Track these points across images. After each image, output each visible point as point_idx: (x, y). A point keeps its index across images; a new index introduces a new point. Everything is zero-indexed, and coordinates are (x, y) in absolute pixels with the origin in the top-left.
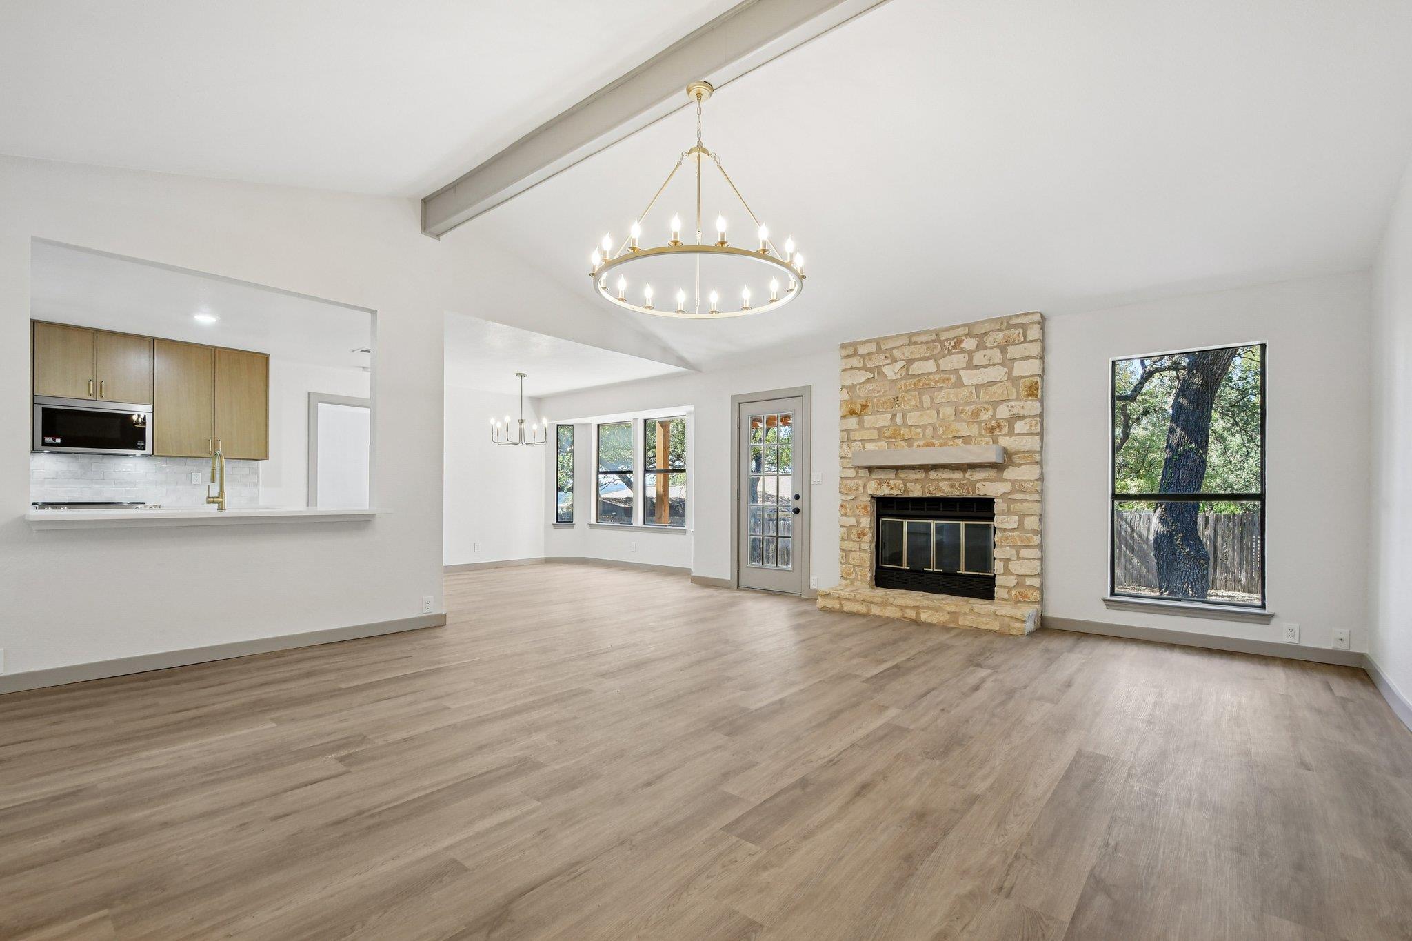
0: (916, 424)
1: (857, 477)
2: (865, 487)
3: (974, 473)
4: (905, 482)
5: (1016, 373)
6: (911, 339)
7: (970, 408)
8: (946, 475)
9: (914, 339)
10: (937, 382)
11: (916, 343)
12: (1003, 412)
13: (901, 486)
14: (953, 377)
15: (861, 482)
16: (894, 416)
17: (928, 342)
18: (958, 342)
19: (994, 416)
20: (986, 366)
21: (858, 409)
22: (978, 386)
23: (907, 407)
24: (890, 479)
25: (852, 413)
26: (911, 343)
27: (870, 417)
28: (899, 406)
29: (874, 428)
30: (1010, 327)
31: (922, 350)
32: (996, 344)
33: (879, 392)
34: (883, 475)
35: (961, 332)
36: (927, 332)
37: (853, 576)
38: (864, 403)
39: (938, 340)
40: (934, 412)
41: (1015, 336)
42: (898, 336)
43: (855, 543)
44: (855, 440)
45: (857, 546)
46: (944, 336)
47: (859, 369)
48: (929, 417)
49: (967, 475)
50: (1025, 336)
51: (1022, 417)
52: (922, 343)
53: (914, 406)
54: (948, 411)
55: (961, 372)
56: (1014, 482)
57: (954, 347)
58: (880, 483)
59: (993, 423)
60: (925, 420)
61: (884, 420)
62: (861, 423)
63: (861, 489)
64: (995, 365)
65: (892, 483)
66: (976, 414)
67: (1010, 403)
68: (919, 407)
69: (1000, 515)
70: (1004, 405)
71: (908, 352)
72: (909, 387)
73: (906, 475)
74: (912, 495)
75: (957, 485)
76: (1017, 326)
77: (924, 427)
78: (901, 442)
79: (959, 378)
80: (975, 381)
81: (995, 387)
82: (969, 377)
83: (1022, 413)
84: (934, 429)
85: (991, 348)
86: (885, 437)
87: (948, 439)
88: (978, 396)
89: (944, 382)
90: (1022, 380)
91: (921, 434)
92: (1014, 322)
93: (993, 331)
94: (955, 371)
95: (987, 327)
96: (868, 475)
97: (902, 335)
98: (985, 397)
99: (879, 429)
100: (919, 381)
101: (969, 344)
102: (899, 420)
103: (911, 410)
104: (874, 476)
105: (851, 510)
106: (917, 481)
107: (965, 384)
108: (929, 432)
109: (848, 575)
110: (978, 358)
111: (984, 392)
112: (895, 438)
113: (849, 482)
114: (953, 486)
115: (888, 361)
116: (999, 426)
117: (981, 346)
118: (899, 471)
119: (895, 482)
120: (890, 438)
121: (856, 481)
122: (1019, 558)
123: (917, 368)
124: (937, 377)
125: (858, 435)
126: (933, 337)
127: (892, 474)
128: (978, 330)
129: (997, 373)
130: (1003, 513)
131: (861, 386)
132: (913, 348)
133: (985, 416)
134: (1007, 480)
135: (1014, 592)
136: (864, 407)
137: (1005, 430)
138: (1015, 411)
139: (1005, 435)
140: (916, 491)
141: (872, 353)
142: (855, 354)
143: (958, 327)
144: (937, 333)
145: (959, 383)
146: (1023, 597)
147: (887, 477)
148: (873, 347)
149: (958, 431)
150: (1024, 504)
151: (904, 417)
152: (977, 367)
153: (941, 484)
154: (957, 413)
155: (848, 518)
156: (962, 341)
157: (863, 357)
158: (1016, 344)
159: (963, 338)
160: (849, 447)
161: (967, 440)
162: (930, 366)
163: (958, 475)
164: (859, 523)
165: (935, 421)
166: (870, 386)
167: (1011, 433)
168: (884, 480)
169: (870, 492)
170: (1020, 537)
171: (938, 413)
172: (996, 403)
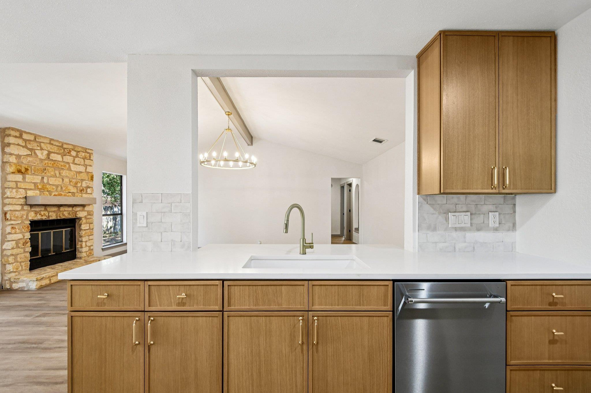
0: (53, 184)
1: (22, 209)
2: (27, 215)
3: (76, 208)
4: (49, 212)
5: (88, 170)
6: (51, 141)
7: (74, 181)
8: (67, 209)
9: (52, 142)
10: (62, 166)
11: (52, 144)
12: (84, 185)
13: (47, 214)
14: (67, 166)
15: (24, 213)
16: (43, 178)
17: (57, 146)
18: (69, 152)
19: (81, 186)
20: (79, 165)
21: (23, 170)
22: (77, 172)
23: (49, 175)
24: (41, 211)
25: (19, 171)
26: (50, 143)
27: (29, 176)
28: (45, 173)
29: (31, 182)
30: (86, 152)
31: (55, 149)
32: (82, 157)
33: (34, 163)
34: (38, 209)
35: (71, 147)
36: (57, 141)
37: (20, 269)
38: (27, 167)
39: (62, 146)
40: (61, 180)
41: (87, 156)
42: (45, 137)
43: (20, 249)
44: (20, 188)
45: (22, 250)
46: (65, 146)
47: (23, 147)
48: (58, 182)
49: (74, 209)
50: (90, 157)
51: (89, 187)
52: (55, 145)
53: (52, 175)
54: (66, 180)
55: (71, 164)
56: (88, 211)
57: (68, 153)
58: (36, 213)
59: (82, 188)
60: (57, 183)
61: (37, 179)
62: (24, 178)
63: (25, 217)
64: (82, 165)
65: (42, 213)
66: (76, 183)
67: (86, 181)
68: (55, 176)
69: (84, 224)
70: (85, 181)
71: (49, 147)
72: (49, 165)
73: (49, 209)
74: (51, 218)
75: (71, 213)
76: (88, 153)
77: (57, 186)
78: (46, 192)
79: (70, 166)
80: (75, 170)
81: (82, 174)
82: (73, 167)
83: (90, 186)
84: (62, 188)
85: (80, 158)
86: (38, 188)
87: (66, 192)
88: (77, 176)
89: (64, 167)
90: (89, 174)
91: (55, 189)
92: (87, 151)
93: (81, 151)
94: (68, 163)
95: (80, 149)
96: (29, 209)
97: (47, 138)
98: (79, 178)
99: (35, 184)
100: (55, 163)
101: (73, 153)
102: (45, 180)
103: (51, 177)
104: (33, 209)
105: (19, 229)
106: (54, 211)
107: (72, 170)
108: (59, 188)
109: (17, 269)
110: (77, 160)
111: (79, 175)
112: (44, 189)
113: (17, 213)
114: (69, 214)
115: (39, 148)
116: (83, 190)
117: (77, 156)
118: (47, 207)
119: (44, 212)
120: (41, 189)
121: (22, 212)
122: (89, 240)
123: (53, 156)
124: (62, 164)
125: (22, 185)
126: (60, 145)
127: (43, 209)
128: (76, 149)
129: (82, 169)
130: (85, 224)
131: (25, 157)
132: (51, 146)
133: (79, 185)
134: (86, 211)
135: (88, 253)
136: (27, 170)
137: (85, 192)
138: (88, 184)
139: (84, 193)
140: (53, 216)
141: (30, 140)
142: (21, 137)
143: (70, 144)
144: (63, 144)
145: (69, 169)
146: (90, 254)
147: (40, 209)
148: (32, 138)
149: (70, 190)
150: (91, 219)
151: (48, 180)
152: (76, 164)
153: (64, 213)
154: (70, 182)
155: (17, 235)
156: (71, 151)
157: (25, 141)
158: (87, 159)
159: (71, 150)
160: (17, 192)
161: (73, 194)
162: (59, 158)
163: (70, 209)
164: (24, 236)
165: (61, 184)
166: (29, 159)
167: (86, 193)
168: (37, 211)
169: (30, 218)
170: (90, 232)
171: (63, 180)
172: (82, 180)
